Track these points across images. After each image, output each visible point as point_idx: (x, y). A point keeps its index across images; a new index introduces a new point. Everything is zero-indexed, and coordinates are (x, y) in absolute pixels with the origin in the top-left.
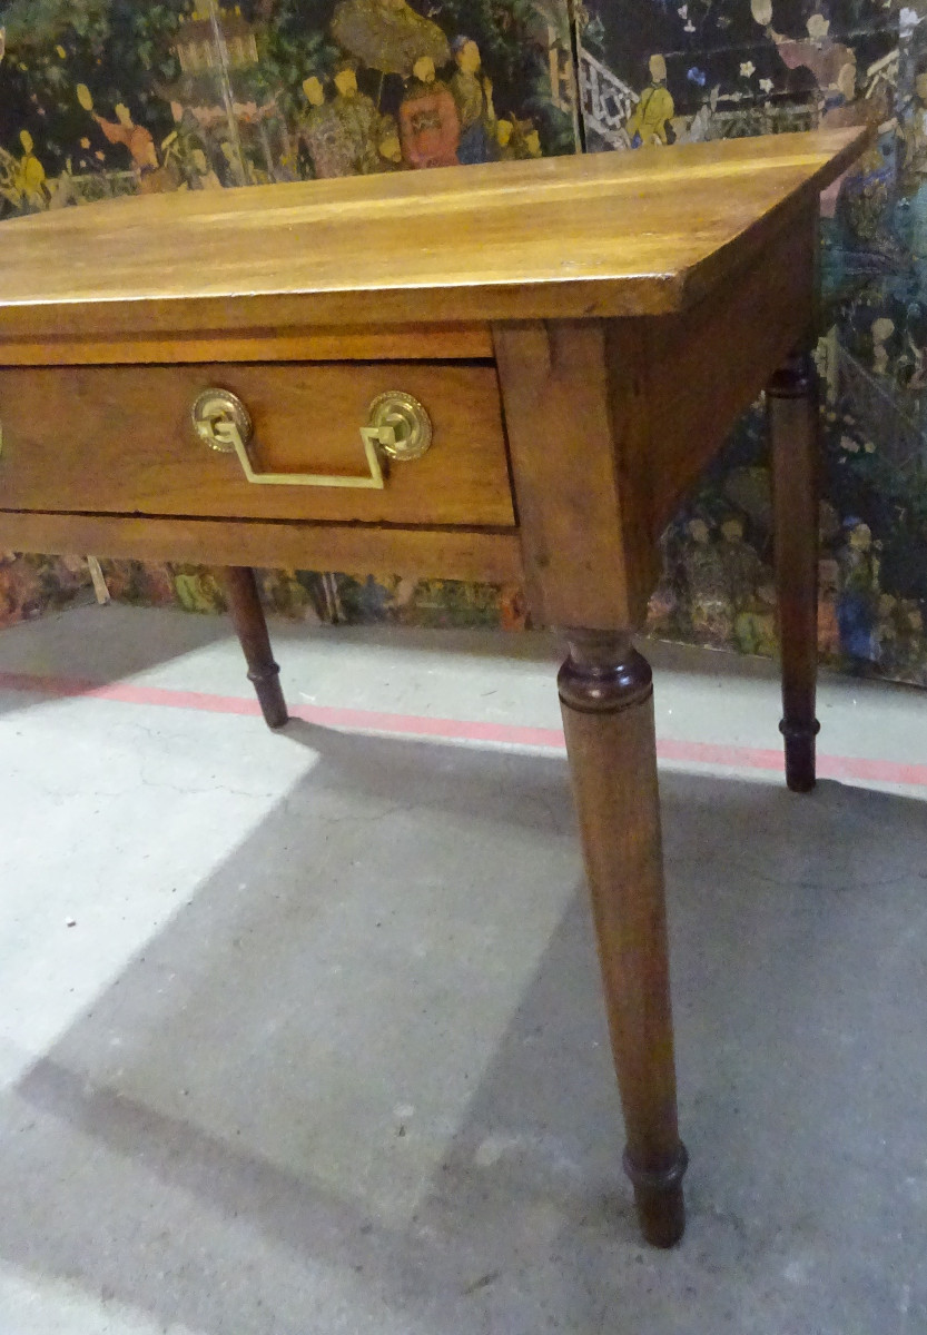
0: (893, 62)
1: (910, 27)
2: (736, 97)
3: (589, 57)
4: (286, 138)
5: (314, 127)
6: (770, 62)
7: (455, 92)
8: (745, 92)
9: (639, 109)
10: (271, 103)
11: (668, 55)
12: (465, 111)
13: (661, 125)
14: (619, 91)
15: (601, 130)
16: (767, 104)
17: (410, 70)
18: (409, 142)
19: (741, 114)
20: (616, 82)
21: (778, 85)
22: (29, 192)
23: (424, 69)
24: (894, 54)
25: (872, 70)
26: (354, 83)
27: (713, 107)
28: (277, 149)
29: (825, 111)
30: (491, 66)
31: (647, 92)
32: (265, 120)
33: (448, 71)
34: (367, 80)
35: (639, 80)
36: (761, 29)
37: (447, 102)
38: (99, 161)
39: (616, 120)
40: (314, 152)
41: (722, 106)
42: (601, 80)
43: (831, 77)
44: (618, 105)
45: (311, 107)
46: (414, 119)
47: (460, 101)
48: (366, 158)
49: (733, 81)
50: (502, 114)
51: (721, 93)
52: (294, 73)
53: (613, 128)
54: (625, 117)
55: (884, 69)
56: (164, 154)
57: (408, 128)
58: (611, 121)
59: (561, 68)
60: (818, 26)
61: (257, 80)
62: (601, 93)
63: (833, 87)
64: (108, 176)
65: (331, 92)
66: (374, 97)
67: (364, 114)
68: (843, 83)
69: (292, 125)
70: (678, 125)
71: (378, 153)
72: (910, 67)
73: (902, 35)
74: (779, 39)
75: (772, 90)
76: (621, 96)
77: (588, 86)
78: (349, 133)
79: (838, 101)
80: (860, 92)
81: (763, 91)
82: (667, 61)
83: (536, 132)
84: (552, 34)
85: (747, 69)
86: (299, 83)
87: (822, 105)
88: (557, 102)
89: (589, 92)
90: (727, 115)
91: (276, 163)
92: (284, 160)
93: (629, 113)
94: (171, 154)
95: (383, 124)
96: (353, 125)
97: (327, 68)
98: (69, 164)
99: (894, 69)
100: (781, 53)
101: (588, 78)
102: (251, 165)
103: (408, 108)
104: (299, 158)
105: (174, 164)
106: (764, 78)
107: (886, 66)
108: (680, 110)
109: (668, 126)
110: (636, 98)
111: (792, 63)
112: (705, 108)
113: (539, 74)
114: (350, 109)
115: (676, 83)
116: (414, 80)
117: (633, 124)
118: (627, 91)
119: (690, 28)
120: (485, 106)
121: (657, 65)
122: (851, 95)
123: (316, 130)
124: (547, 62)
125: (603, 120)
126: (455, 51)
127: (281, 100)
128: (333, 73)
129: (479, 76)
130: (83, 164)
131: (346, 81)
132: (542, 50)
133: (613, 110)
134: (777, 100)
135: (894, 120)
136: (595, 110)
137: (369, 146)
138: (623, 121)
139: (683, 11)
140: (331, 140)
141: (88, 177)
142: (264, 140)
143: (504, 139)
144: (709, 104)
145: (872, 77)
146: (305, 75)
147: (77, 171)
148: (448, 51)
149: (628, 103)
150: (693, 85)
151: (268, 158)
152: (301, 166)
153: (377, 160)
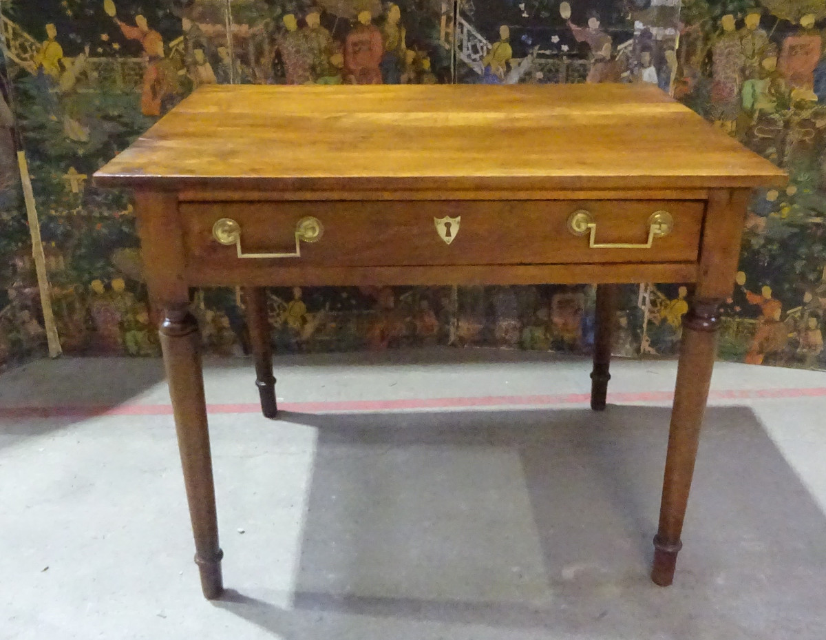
0: (630, 45)
1: (639, 29)
2: (548, 52)
3: (464, 22)
4: (266, 47)
5: (287, 43)
6: (567, 37)
7: (382, 32)
8: (553, 50)
9: (492, 53)
10: (259, 27)
11: (511, 27)
12: (387, 43)
13: (503, 62)
14: (481, 41)
15: (466, 60)
16: (565, 57)
17: (356, 17)
19: (550, 61)
20: (479, 37)
21: (571, 49)
22: (46, 65)
23: (365, 17)
24: (630, 41)
25: (619, 47)
26: (318, 20)
27: (535, 55)
28: (260, 53)
29: (594, 64)
31: (496, 44)
32: (254, 36)
33: (379, 21)
34: (327, 20)
35: (493, 37)
37: (377, 37)
38: (114, 49)
39: (477, 56)
40: (285, 58)
41: (540, 56)
42: (470, 35)
43: (599, 48)
44: (479, 48)
45: (287, 31)
46: (355, 44)
47: (385, 37)
48: (321, 64)
49: (547, 44)
51: (540, 49)
52: (279, 11)
53: (474, 60)
54: (482, 56)
55: (626, 48)
56: (170, 49)
57: (350, 49)
58: (474, 56)
59: (447, 25)
60: (594, 23)
61: (251, 12)
62: (469, 41)
63: (599, 53)
64: (120, 60)
65: (302, 24)
66: (331, 31)
67: (323, 39)
68: (605, 51)
69: (273, 41)
70: (514, 62)
71: (329, 63)
72: (638, 47)
73: (635, 33)
74: (573, 27)
75: (568, 51)
76: (481, 44)
77: (461, 36)
78: (311, 50)
79: (602, 60)
80: (613, 57)
81: (563, 51)
82: (510, 30)
84: (444, 8)
85: (555, 39)
86: (281, 17)
87: (593, 61)
88: (442, 42)
89: (461, 41)
90: (543, 61)
91: (257, 61)
92: (263, 61)
93: (485, 54)
94: (177, 50)
95: (335, 45)
96: (315, 45)
97: (301, 10)
98: (87, 49)
99: (631, 48)
101: (462, 32)
102: (239, 62)
103: (353, 38)
104: (274, 60)
105: (178, 57)
106: (564, 45)
107: (626, 47)
108: (514, 55)
109: (508, 64)
110: (490, 47)
111: (579, 39)
112: (529, 56)
113: (434, 27)
114: (313, 35)
115: (514, 41)
116: (357, 23)
117: (486, 61)
118: (484, 41)
119: (525, 15)
120: (400, 40)
121: (504, 31)
122: (608, 58)
123: (288, 46)
124: (440, 23)
125: (469, 56)
126: (386, 10)
127: (267, 25)
128: (305, 13)
129: (399, 25)
130: (100, 50)
131: (313, 19)
132: (438, 16)
133: (475, 51)
134: (570, 56)
135: (629, 73)
136: (465, 50)
137: (323, 57)
138: (482, 57)
139: (522, 6)
140: (298, 52)
141: (103, 59)
142: (251, 49)
143: (410, 60)
144: (532, 54)
145: (619, 51)
146: (285, 12)
147: (93, 53)
148: (381, 9)
149: (485, 48)
150: (523, 44)
151: (252, 58)
152: (275, 65)
153: (327, 66)
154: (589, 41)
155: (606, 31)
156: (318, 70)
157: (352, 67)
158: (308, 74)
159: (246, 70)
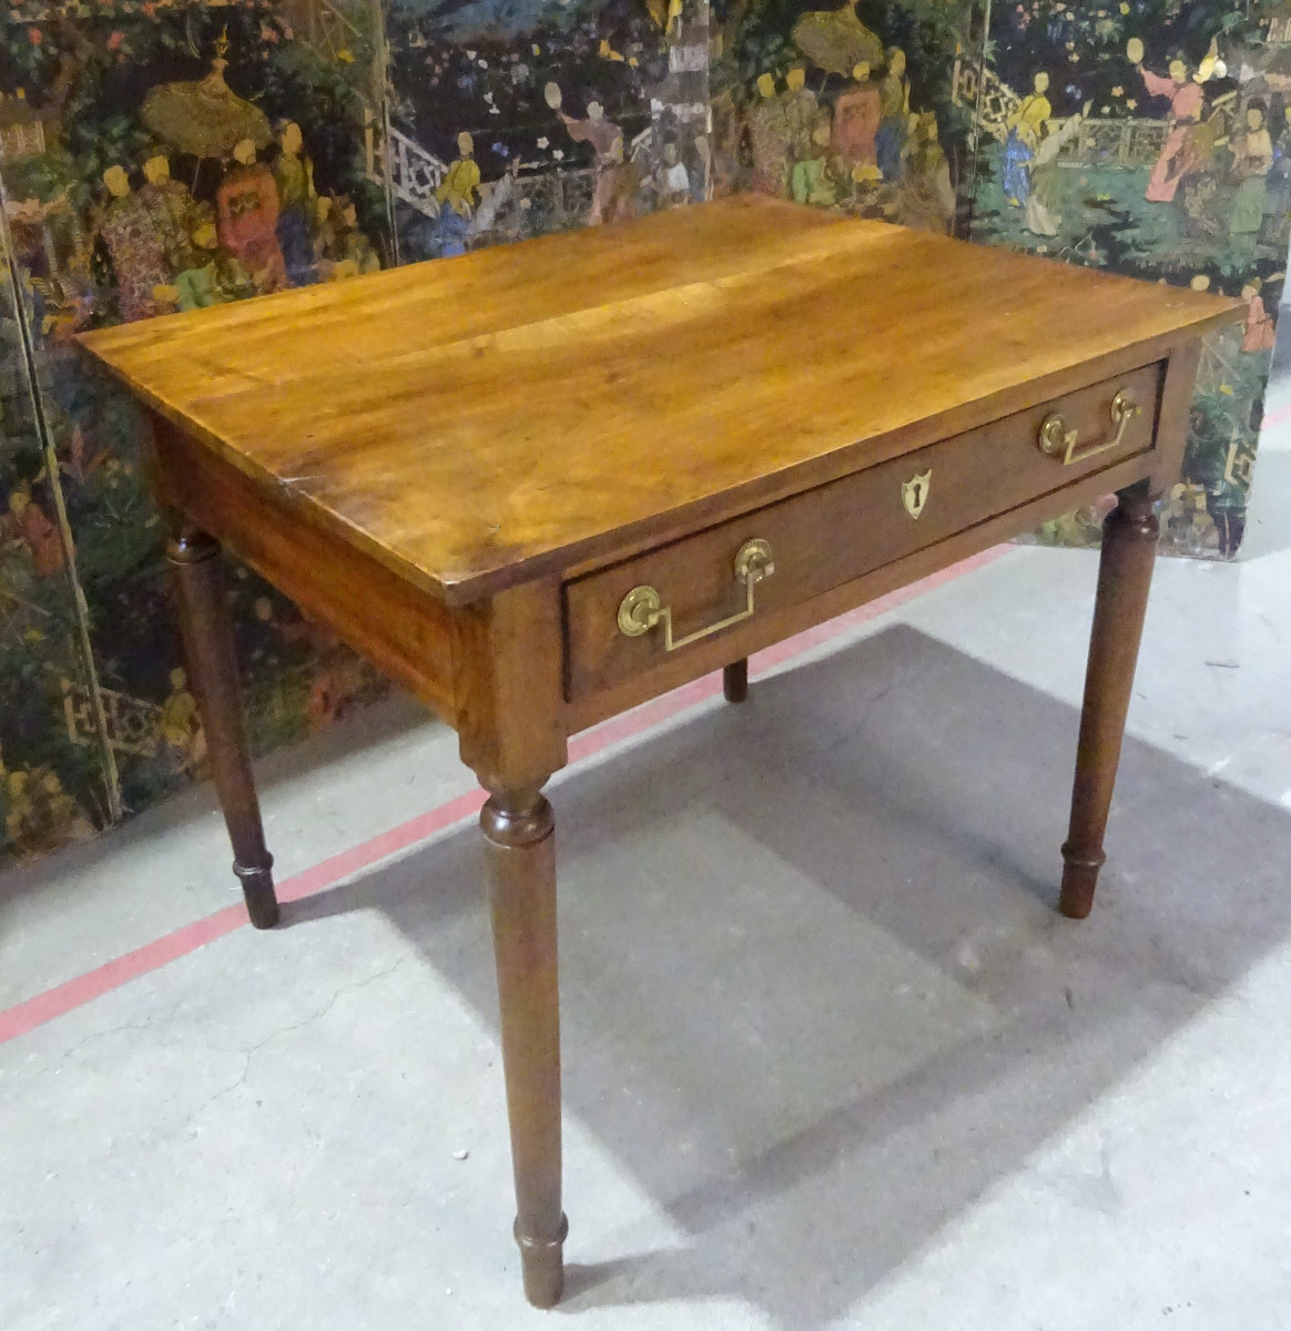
0: (648, 136)
1: (658, 112)
2: (535, 165)
3: (398, 134)
4: (78, 235)
5: (114, 220)
6: (560, 137)
7: (275, 172)
8: (541, 161)
9: (448, 178)
10: (61, 198)
11: (475, 133)
12: (286, 191)
13: (469, 190)
14: (429, 164)
15: (409, 198)
16: (559, 169)
17: (229, 153)
18: (227, 227)
19: (539, 178)
20: (426, 155)
21: (566, 156)
23: (245, 152)
24: (648, 131)
25: (635, 141)
26: (166, 170)
27: (515, 174)
28: (65, 250)
29: (602, 172)
30: (312, 147)
31: (454, 164)
32: (51, 219)
33: (269, 153)
34: (181, 167)
35: (448, 153)
36: (553, 112)
37: (268, 184)
39: (426, 189)
40: (114, 251)
41: (522, 173)
42: (410, 154)
43: (606, 148)
44: (428, 175)
45: (112, 198)
46: (233, 202)
47: (281, 181)
48: (178, 248)
49: (531, 153)
50: (322, 190)
51: (521, 163)
52: (93, 163)
53: (423, 196)
54: (435, 187)
55: (642, 141)
57: (226, 210)
58: (420, 190)
59: (376, 145)
60: (595, 110)
61: (41, 172)
62: (410, 165)
63: (607, 155)
65: (137, 181)
66: (189, 183)
67: (177, 202)
68: (615, 151)
69: (87, 220)
70: (484, 190)
71: (192, 243)
72: (659, 139)
73: (654, 118)
74: (567, 120)
75: (563, 158)
76: (431, 168)
77: (397, 160)
78: (157, 224)
79: (612, 165)
80: (627, 158)
81: (556, 160)
82: (474, 138)
83: (353, 207)
84: (368, 116)
85: (543, 143)
87: (600, 168)
88: (372, 176)
89: (398, 167)
90: (527, 180)
91: (62, 265)
92: (73, 262)
93: (438, 183)
95: (199, 210)
96: (163, 215)
97: (134, 157)
99: (649, 141)
100: (569, 130)
101: (397, 153)
103: (226, 192)
104: (94, 258)
106: (557, 149)
107: (643, 139)
108: (484, 178)
109: (475, 193)
110: (445, 169)
111: (577, 137)
112: (507, 175)
113: (356, 151)
114: (160, 198)
116: (234, 164)
117: (440, 195)
118: (436, 162)
119: (494, 111)
120: (305, 184)
121: (465, 141)
122: (620, 160)
123: (117, 226)
124: (363, 140)
125: (413, 191)
126: (278, 132)
127: (73, 194)
128: (141, 161)
129: (300, 156)
131: (157, 168)
132: (360, 130)
133: (422, 179)
134: (566, 166)
135: (650, 178)
136: (404, 181)
137: (182, 235)
138: (433, 190)
139: (489, 97)
140: (136, 233)
142: (48, 242)
143: (323, 214)
144: (511, 172)
145: (635, 147)
146: (105, 163)
148: (269, 133)
149: (437, 174)
150: (497, 157)
151: (53, 263)
152: (96, 267)
153: (190, 250)
154: (592, 139)
155: (614, 121)
156: (174, 260)
157: (232, 243)
158: (157, 271)
159: (42, 286)
